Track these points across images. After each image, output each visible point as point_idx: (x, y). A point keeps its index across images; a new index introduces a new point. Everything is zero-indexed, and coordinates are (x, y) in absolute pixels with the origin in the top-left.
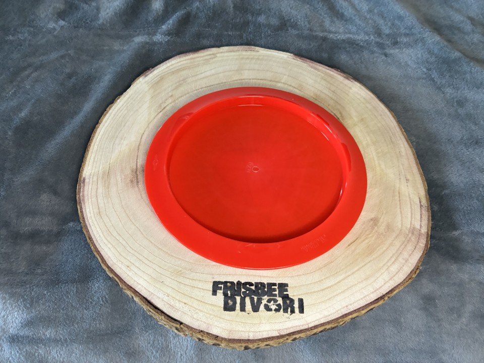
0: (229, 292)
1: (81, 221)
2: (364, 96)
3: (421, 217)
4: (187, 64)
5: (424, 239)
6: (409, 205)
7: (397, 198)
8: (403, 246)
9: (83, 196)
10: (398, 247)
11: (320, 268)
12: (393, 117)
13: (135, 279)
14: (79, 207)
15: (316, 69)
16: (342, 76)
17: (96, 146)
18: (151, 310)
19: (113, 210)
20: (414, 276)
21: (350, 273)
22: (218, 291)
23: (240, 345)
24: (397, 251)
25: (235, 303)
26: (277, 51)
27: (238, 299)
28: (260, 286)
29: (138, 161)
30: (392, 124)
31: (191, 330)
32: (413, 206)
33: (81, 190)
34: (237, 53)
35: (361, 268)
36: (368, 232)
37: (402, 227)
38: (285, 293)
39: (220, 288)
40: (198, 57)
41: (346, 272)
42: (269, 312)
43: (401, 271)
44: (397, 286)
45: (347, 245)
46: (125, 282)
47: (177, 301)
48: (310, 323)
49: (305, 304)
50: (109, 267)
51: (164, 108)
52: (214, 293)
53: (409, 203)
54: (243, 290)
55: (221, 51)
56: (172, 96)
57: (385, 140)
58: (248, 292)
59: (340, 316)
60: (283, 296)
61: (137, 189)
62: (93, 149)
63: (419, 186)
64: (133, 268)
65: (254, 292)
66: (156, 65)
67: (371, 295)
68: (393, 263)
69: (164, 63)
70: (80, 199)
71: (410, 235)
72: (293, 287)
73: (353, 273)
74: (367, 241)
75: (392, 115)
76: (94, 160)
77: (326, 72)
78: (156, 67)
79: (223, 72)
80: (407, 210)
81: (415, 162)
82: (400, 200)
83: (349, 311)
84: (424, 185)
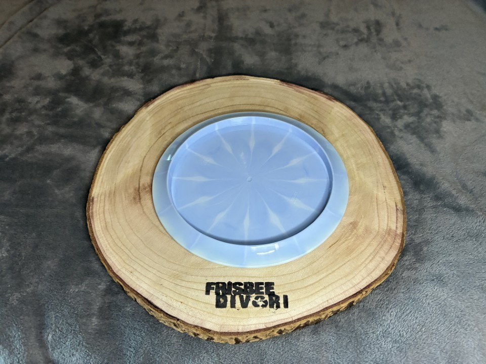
0: (221, 291)
1: (91, 235)
2: (345, 114)
3: (397, 220)
4: (184, 94)
5: (399, 239)
6: (386, 209)
7: (375, 204)
8: (380, 246)
9: (92, 213)
10: (375, 247)
11: (304, 268)
12: (372, 131)
13: (137, 282)
14: (88, 223)
15: (300, 92)
16: (325, 97)
17: (103, 170)
18: (152, 309)
19: (118, 224)
20: (390, 272)
21: (330, 272)
22: (211, 291)
23: (230, 337)
24: (374, 250)
25: (226, 301)
26: (265, 79)
27: (229, 297)
28: (249, 285)
29: (141, 180)
30: (370, 137)
31: (186, 326)
32: (389, 210)
33: (91, 208)
34: (229, 83)
35: (341, 266)
36: (347, 235)
37: (379, 229)
38: (271, 291)
39: (213, 289)
40: (194, 88)
41: (327, 271)
42: (257, 308)
43: (378, 268)
44: (374, 281)
45: (328, 247)
46: (128, 286)
47: (174, 301)
48: (294, 316)
49: (289, 300)
50: (114, 273)
51: (164, 134)
52: (208, 292)
53: (385, 207)
54: (233, 289)
55: (214, 81)
56: (171, 123)
57: (364, 153)
58: (237, 291)
59: (321, 309)
60: (269, 293)
61: (139, 205)
62: (101, 172)
63: (395, 192)
64: (136, 273)
65: (243, 291)
66: (157, 96)
67: (350, 291)
68: (371, 261)
69: (164, 94)
70: (89, 216)
71: (386, 236)
72: (278, 286)
73: (334, 271)
74: (346, 242)
75: (371, 129)
76: (102, 181)
77: (310, 95)
78: (156, 99)
79: (217, 100)
80: (384, 213)
81: (391, 171)
82: (377, 205)
83: (330, 305)
84: (400, 191)
